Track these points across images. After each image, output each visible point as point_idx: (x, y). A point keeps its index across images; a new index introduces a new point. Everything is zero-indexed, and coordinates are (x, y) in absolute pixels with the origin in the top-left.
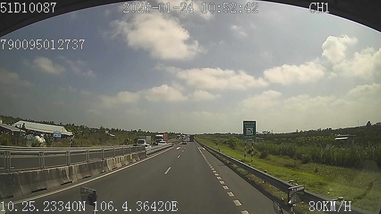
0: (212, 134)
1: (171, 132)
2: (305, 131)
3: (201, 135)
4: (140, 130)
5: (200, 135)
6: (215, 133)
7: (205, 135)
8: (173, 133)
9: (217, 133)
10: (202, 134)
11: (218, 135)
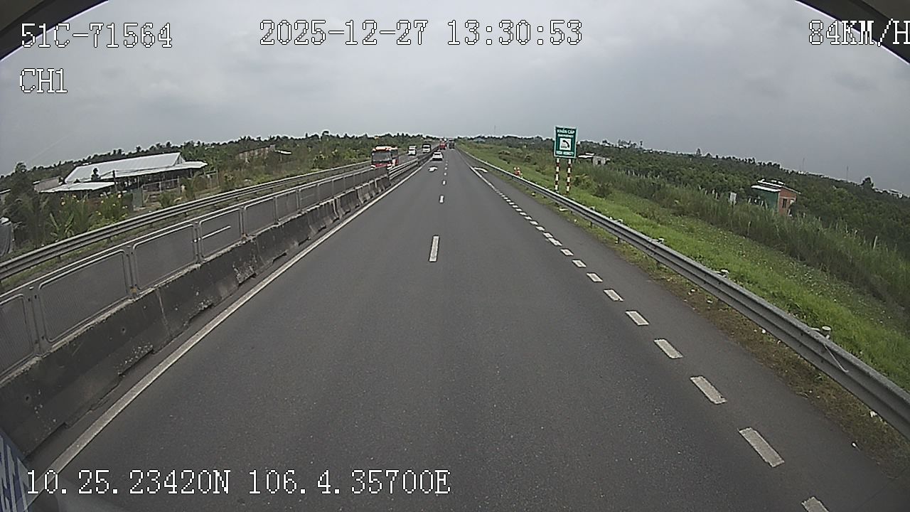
0: (497, 137)
1: (400, 134)
2: (717, 156)
3: (472, 139)
4: (326, 134)
5: (469, 139)
6: (506, 136)
7: (480, 140)
8: (405, 135)
9: (508, 137)
10: (473, 137)
11: (511, 141)
